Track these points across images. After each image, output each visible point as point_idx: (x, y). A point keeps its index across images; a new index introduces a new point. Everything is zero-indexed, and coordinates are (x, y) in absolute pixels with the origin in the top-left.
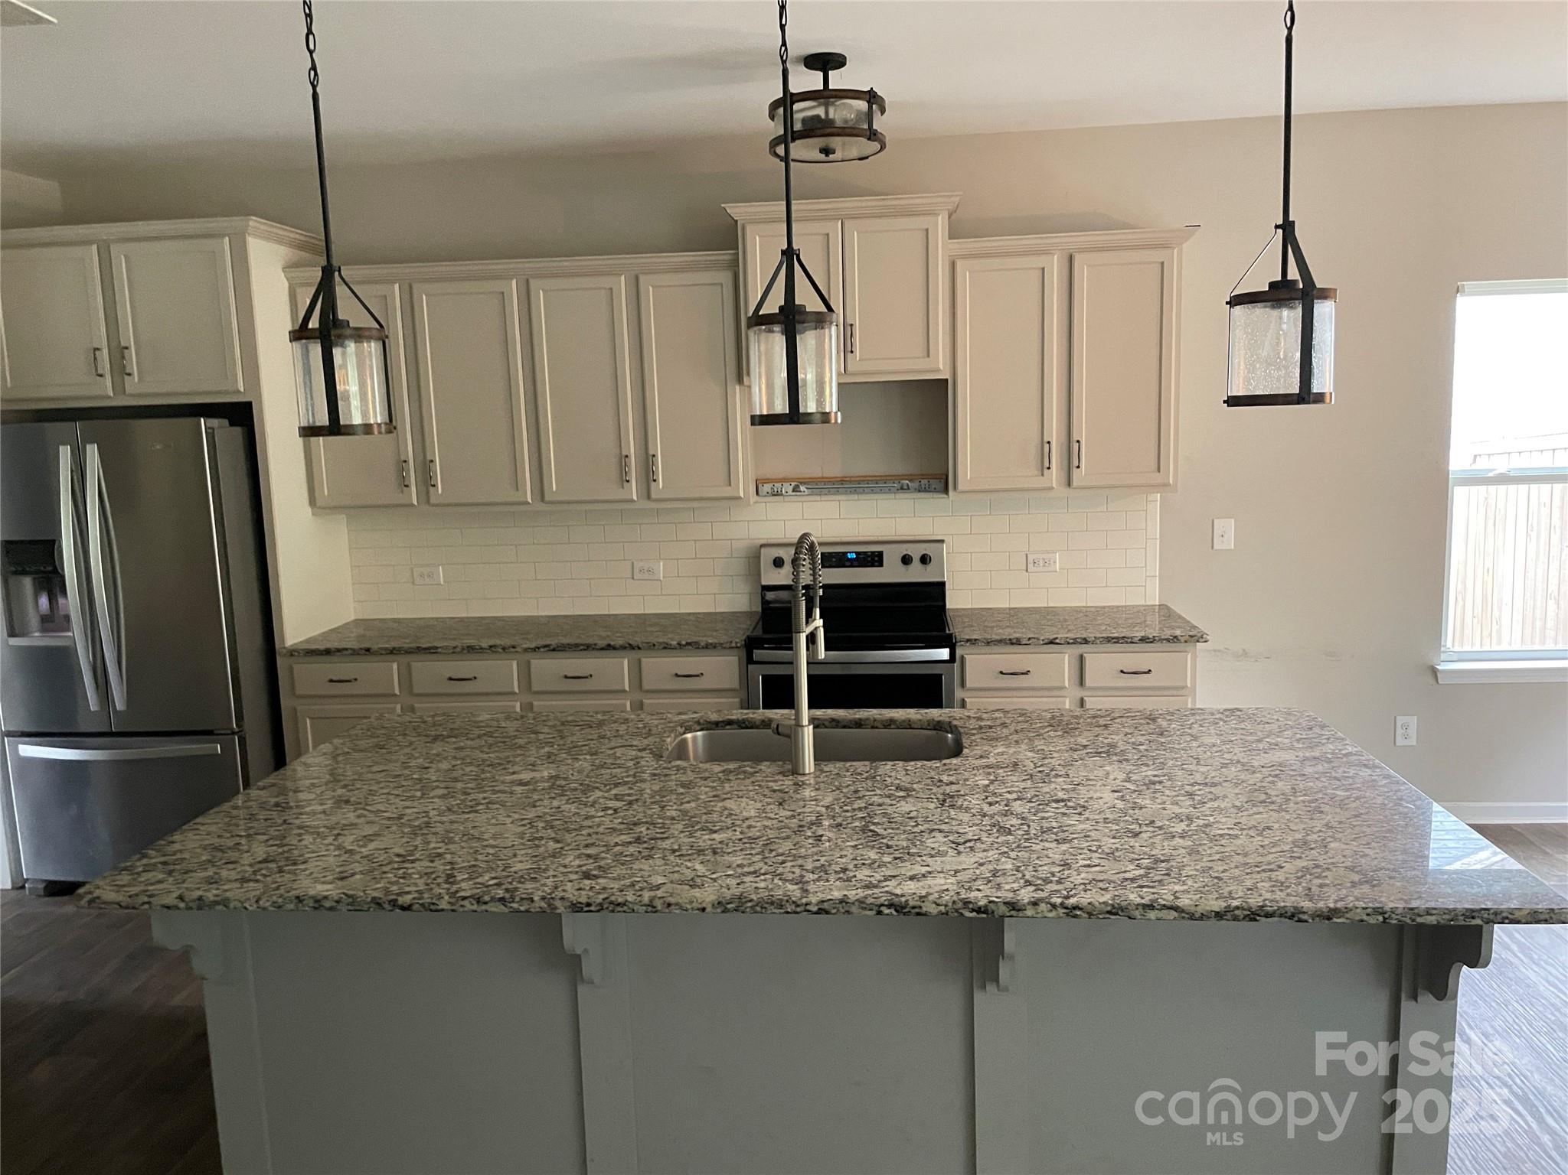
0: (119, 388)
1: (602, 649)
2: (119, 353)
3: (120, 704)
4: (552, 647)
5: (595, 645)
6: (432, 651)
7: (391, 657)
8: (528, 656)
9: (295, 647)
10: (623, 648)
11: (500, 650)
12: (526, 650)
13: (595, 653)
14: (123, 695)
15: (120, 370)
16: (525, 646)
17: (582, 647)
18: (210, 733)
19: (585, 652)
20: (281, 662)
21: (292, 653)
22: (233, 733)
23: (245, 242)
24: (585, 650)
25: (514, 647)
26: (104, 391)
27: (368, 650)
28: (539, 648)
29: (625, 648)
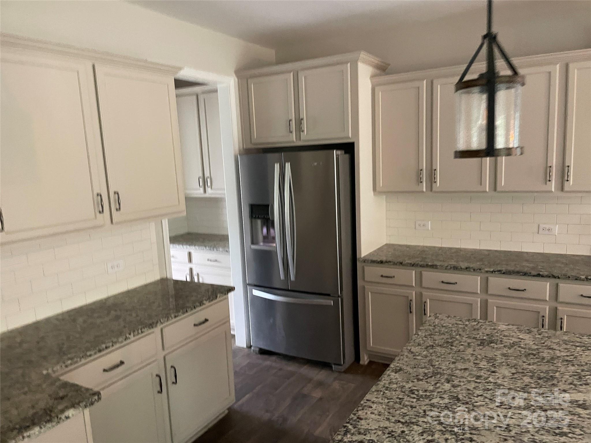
0: (299, 137)
1: (534, 276)
2: (299, 122)
3: (292, 278)
4: (503, 272)
5: (530, 273)
6: (433, 267)
7: (413, 268)
8: (487, 275)
9: (367, 258)
10: (548, 277)
11: (472, 271)
12: (487, 272)
13: (530, 277)
14: (294, 272)
15: (299, 129)
16: (486, 269)
17: (521, 274)
18: (329, 295)
19: (523, 277)
20: (359, 265)
21: (365, 261)
22: (339, 297)
23: (357, 65)
24: (523, 275)
25: (480, 270)
26: (292, 140)
27: (401, 263)
28: (495, 272)
29: (550, 277)
